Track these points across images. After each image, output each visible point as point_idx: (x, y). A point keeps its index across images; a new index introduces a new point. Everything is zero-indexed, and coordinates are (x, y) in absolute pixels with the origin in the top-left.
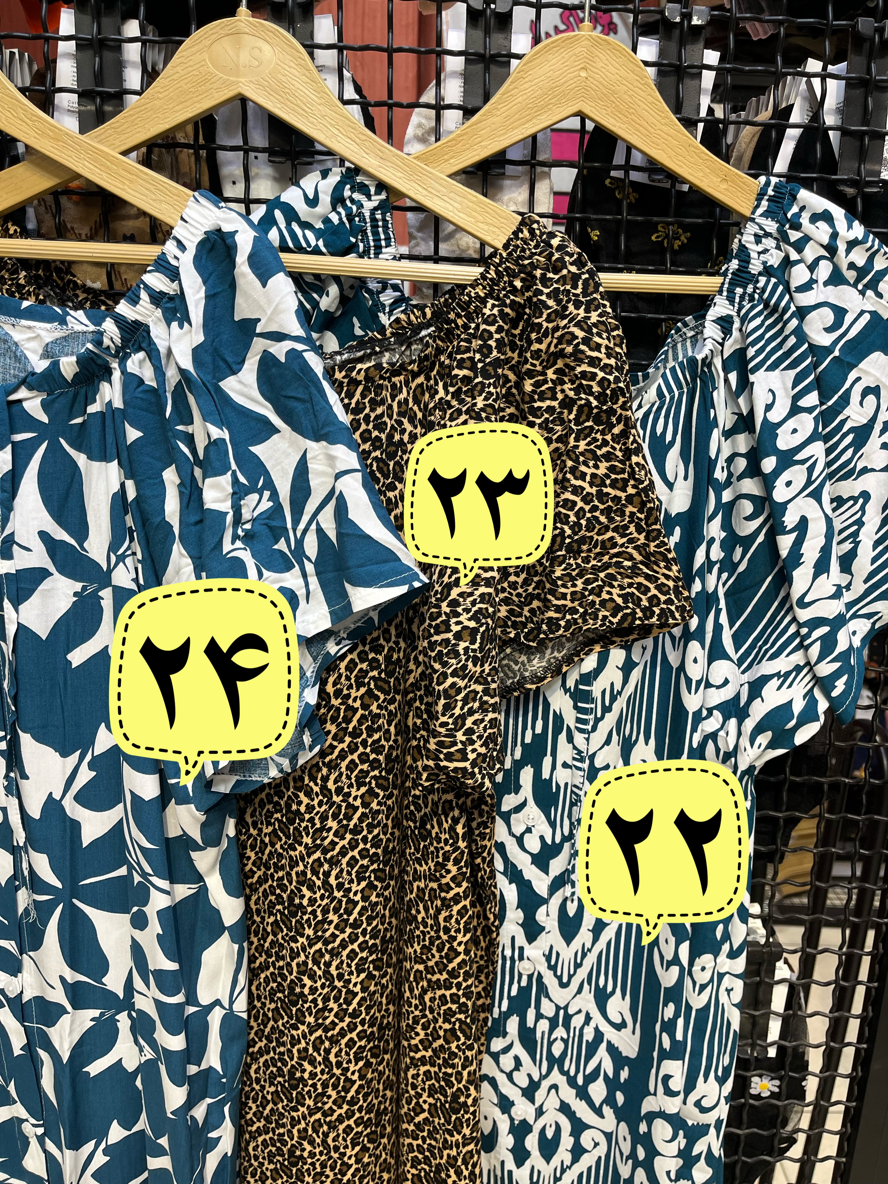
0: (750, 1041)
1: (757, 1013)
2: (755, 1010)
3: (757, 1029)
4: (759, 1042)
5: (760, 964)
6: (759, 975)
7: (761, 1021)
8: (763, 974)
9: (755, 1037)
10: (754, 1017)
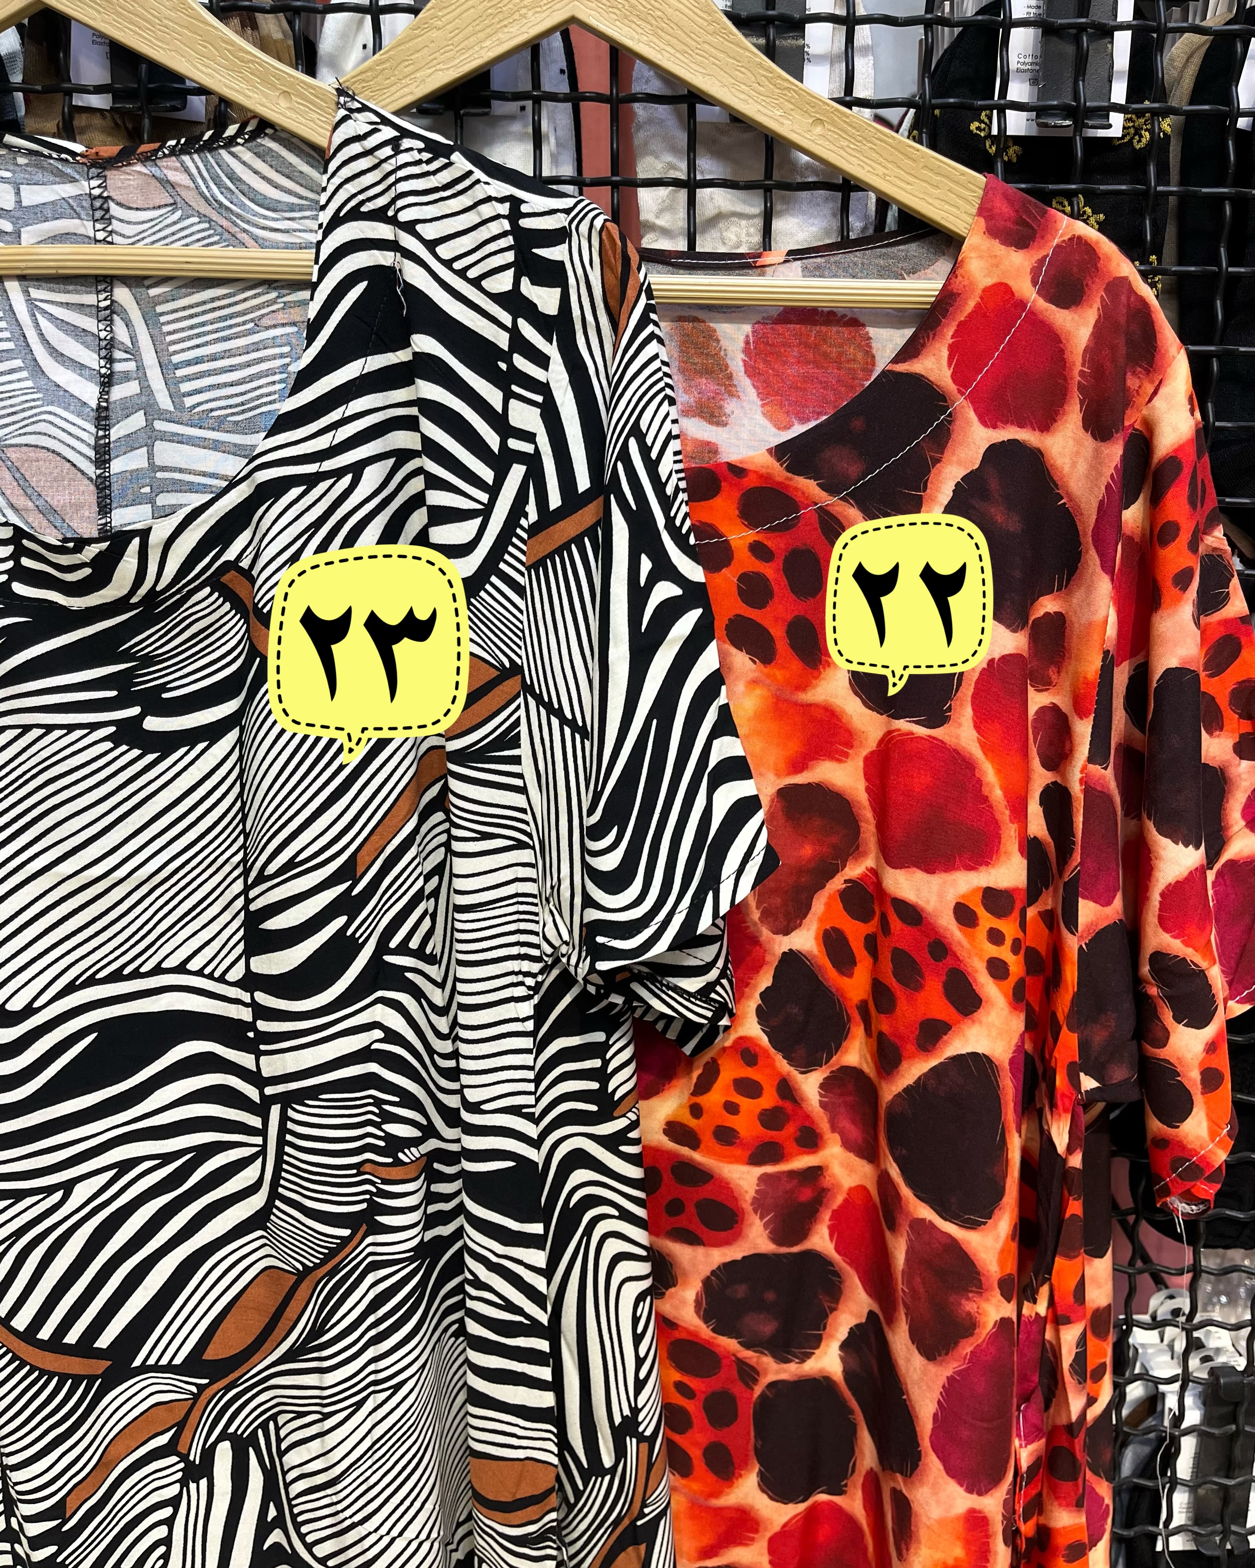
0: (1219, 1527)
1: (1232, 1482)
2: (1228, 1477)
3: (1232, 1508)
4: (1234, 1528)
5: (1237, 1405)
6: (1234, 1421)
7: (1238, 1493)
8: (1241, 1419)
9: (1227, 1520)
10: (1225, 1488)
